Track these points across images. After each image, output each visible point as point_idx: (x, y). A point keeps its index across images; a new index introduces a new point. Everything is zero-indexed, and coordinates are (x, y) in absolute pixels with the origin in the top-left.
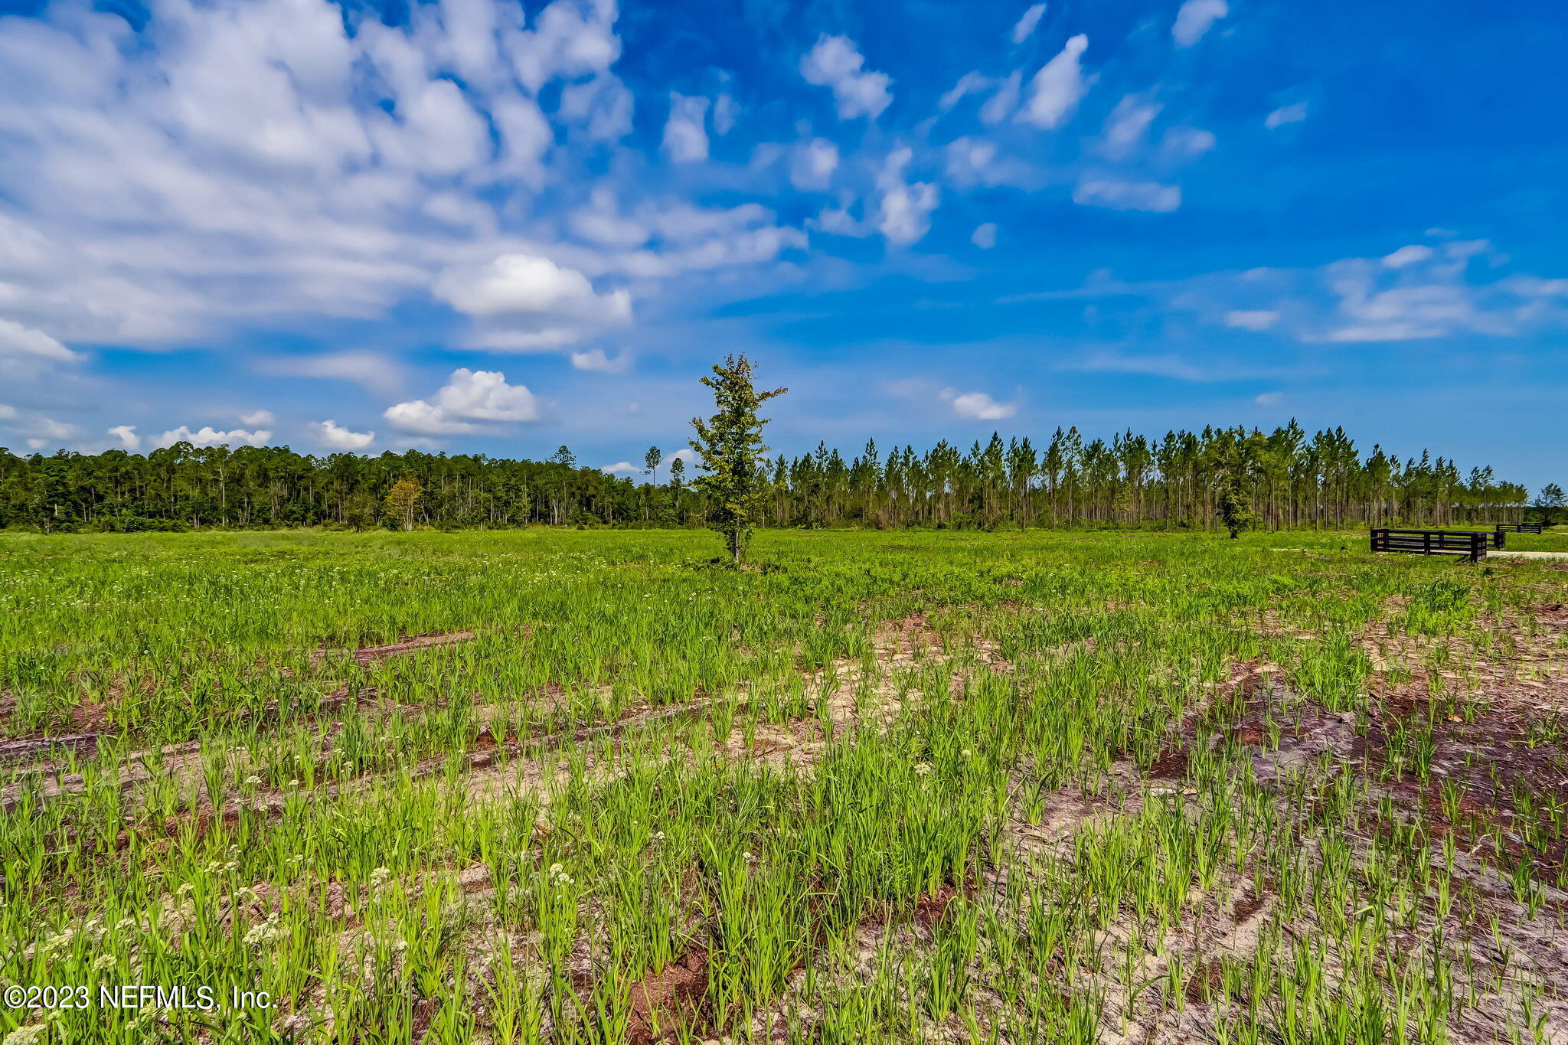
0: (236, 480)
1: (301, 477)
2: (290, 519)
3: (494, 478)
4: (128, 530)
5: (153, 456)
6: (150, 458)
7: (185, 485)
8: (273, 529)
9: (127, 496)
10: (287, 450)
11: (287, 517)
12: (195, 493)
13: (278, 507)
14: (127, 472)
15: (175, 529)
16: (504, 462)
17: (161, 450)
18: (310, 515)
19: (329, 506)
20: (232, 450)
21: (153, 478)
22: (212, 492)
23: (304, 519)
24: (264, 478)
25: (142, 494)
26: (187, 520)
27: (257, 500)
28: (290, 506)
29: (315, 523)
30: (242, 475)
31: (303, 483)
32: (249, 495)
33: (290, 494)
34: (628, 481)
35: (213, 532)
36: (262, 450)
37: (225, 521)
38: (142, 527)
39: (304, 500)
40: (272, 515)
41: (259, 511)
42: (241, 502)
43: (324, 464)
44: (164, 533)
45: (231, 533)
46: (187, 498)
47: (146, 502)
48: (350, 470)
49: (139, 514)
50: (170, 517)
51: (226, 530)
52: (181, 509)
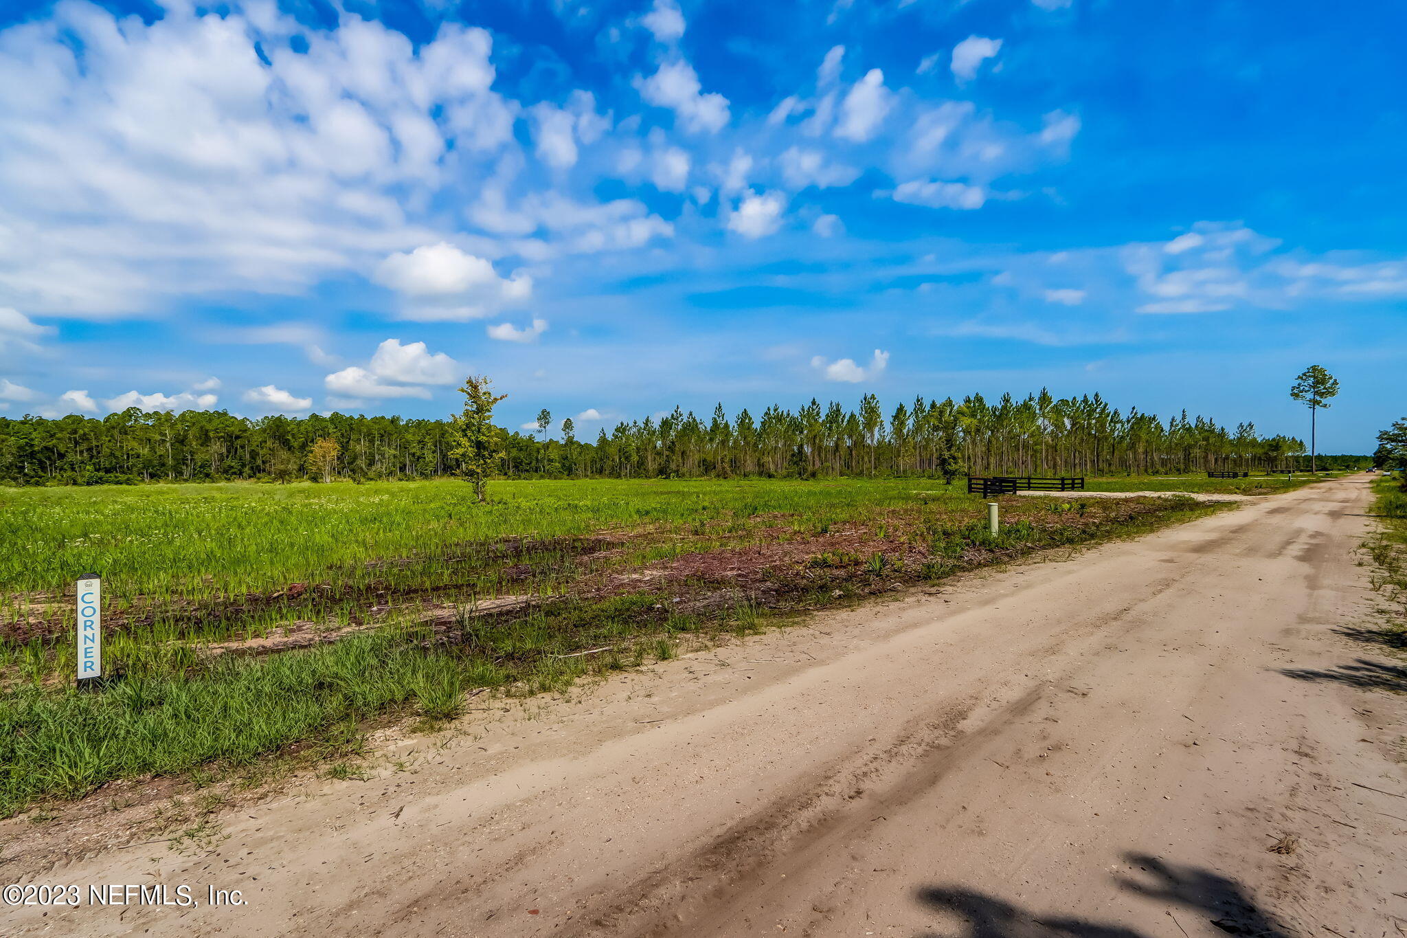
0: (181, 441)
1: (237, 437)
2: (229, 473)
3: (409, 437)
4: (88, 484)
5: (107, 420)
6: (105, 422)
7: (135, 444)
8: (213, 482)
9: (85, 454)
10: (225, 414)
11: (226, 472)
12: (145, 451)
13: (218, 463)
14: (85, 434)
15: (128, 482)
16: (419, 423)
17: (115, 414)
18: (247, 470)
19: (263, 462)
20: (177, 414)
21: (107, 439)
22: (160, 451)
23: (241, 473)
24: (205, 439)
25: (99, 453)
26: (139, 475)
27: (199, 457)
28: (228, 462)
29: (250, 477)
30: (185, 437)
31: (239, 441)
32: (192, 454)
33: (229, 452)
34: (531, 438)
35: (160, 485)
36: (203, 414)
37: (171, 475)
38: (100, 481)
39: (241, 457)
40: (212, 471)
41: (200, 467)
42: (185, 459)
43: (257, 425)
44: (119, 486)
45: (176, 485)
46: (138, 456)
47: (102, 460)
48: (281, 430)
49: (98, 470)
50: (123, 472)
51: (172, 483)
52: (134, 465)
